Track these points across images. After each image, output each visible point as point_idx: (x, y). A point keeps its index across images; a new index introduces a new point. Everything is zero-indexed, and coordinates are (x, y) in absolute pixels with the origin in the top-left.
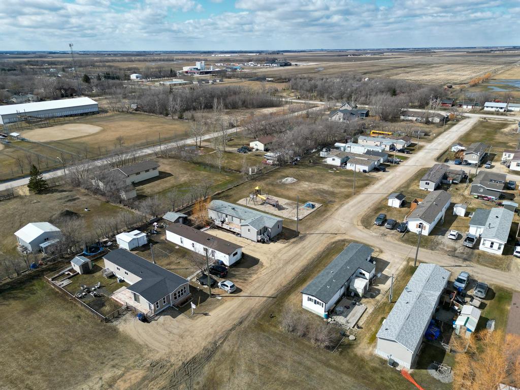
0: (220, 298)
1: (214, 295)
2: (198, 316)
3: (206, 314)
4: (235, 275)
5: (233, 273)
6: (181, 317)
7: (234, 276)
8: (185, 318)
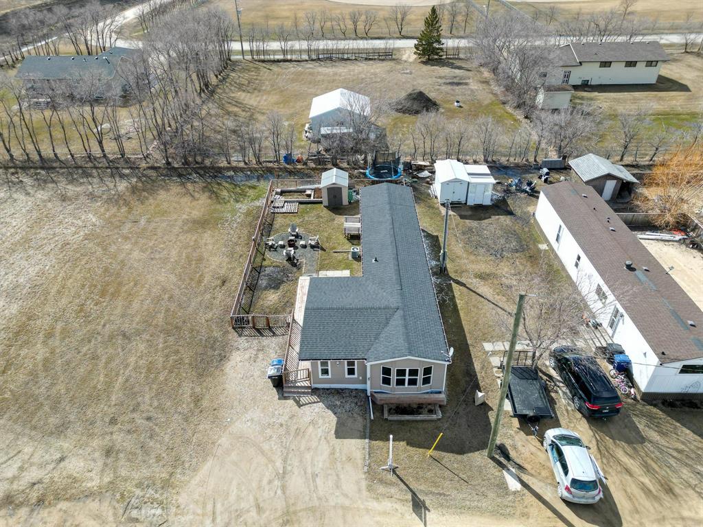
0: (514, 485)
1: (508, 457)
2: (393, 490)
3: (418, 506)
4: (642, 440)
5: (641, 424)
6: (356, 447)
7: (635, 439)
8: (360, 462)
